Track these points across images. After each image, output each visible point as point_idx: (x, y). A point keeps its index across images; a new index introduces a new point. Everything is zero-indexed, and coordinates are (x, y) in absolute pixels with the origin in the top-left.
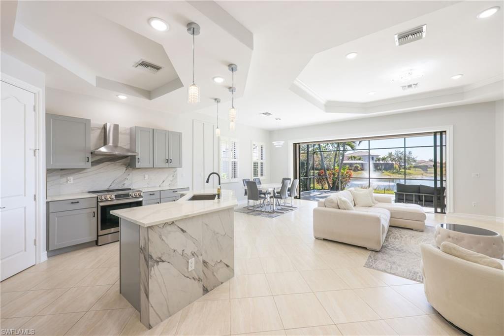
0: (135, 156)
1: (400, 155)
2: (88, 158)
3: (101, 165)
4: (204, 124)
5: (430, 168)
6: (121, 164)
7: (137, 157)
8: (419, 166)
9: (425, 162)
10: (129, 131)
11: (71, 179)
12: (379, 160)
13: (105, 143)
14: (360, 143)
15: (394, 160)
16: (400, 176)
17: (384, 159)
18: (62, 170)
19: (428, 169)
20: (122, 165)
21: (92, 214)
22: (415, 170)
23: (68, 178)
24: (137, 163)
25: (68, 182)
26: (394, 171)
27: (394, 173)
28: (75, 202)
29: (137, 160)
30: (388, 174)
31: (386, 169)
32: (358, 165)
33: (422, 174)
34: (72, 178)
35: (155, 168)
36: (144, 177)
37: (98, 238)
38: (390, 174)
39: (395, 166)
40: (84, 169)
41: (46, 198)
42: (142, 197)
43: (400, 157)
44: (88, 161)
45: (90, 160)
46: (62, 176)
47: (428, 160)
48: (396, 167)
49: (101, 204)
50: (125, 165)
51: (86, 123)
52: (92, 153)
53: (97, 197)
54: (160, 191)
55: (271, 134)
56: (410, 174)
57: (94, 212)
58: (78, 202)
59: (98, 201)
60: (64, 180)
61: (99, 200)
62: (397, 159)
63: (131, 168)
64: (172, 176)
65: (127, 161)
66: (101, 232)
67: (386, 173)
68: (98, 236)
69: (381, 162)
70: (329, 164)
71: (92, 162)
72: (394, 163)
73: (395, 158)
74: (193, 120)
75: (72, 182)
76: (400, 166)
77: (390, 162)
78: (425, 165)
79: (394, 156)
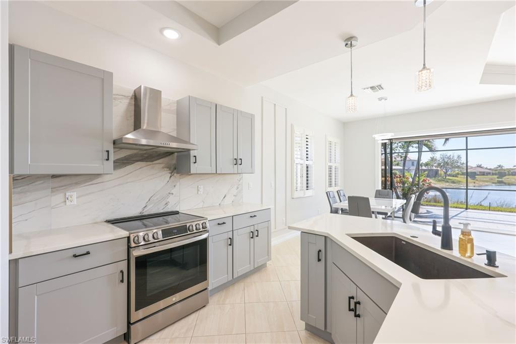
0: (189, 150)
1: (446, 160)
2: (108, 151)
3: (129, 168)
4: (275, 105)
5: (478, 175)
6: (163, 165)
7: (192, 153)
9: (472, 168)
10: (175, 108)
11: (73, 195)
12: (421, 165)
13: (137, 125)
14: (445, 142)
15: (439, 164)
16: (447, 184)
17: (427, 164)
18: (54, 176)
19: (477, 176)
20: (163, 168)
21: (118, 277)
22: (464, 178)
23: (68, 194)
24: (192, 165)
25: (68, 203)
26: (440, 178)
27: (439, 181)
28: (80, 254)
29: (193, 159)
30: (433, 181)
32: (397, 172)
33: (474, 182)
34: (75, 195)
35: (219, 174)
36: (198, 190)
37: (129, 328)
38: (435, 182)
39: (440, 172)
40: (98, 175)
41: (11, 252)
42: (207, 231)
43: (447, 162)
44: (108, 160)
45: (112, 158)
46: (54, 190)
48: (441, 175)
49: (136, 253)
50: (169, 167)
51: (104, 78)
52: (114, 142)
53: (129, 238)
54: (233, 216)
55: (345, 126)
56: (460, 182)
57: (122, 272)
58: (88, 253)
59: (129, 247)
60: (58, 198)
61: (133, 245)
62: (442, 164)
63: (177, 173)
64: (236, 187)
65: (172, 160)
66: (136, 315)
68: (129, 324)
69: (424, 168)
71: (114, 162)
72: (439, 169)
73: (440, 164)
74: (262, 97)
75: (75, 202)
76: (446, 173)
77: (434, 168)
78: (473, 171)
79: (439, 161)
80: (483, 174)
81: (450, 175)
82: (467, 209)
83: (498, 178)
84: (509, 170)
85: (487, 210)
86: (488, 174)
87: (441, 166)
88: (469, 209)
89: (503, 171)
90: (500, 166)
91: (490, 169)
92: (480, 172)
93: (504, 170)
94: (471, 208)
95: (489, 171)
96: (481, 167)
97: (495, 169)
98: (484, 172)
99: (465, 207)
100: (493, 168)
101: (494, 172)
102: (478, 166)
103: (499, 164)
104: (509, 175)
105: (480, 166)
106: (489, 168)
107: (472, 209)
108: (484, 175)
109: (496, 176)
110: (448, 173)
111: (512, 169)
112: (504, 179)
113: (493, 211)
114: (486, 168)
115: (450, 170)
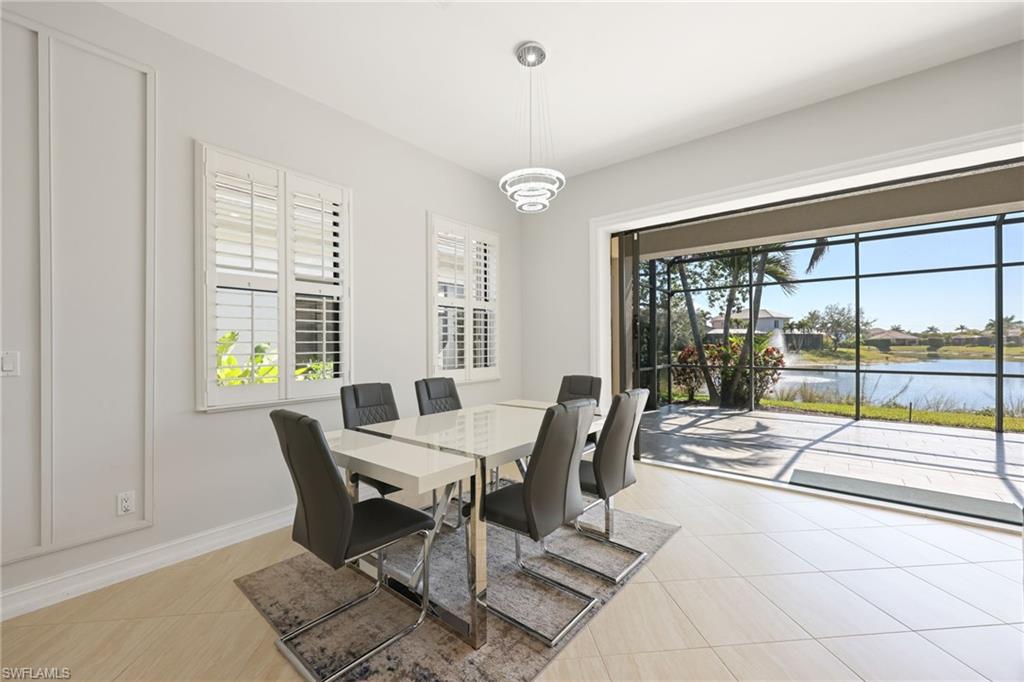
1: (836, 317)
5: (894, 345)
8: (873, 340)
9: (883, 332)
12: (791, 327)
15: (824, 325)
16: (838, 361)
17: (801, 326)
19: (891, 348)
22: (869, 350)
26: (824, 351)
27: (824, 355)
30: (811, 356)
31: (806, 348)
38: (815, 358)
39: (825, 340)
43: (837, 322)
47: (889, 328)
48: (827, 344)
62: (829, 325)
67: (807, 355)
69: (796, 331)
70: (683, 336)
72: (824, 333)
73: (826, 324)
76: (836, 341)
77: (815, 332)
78: (885, 338)
79: (823, 318)
80: (902, 343)
81: (844, 345)
82: (857, 418)
83: (928, 350)
84: (947, 336)
85: (905, 421)
86: (911, 343)
87: (828, 329)
88: (864, 417)
89: (937, 338)
90: (932, 329)
91: (915, 335)
92: (898, 340)
93: (939, 335)
94: (868, 415)
95: (914, 337)
96: (900, 331)
97: (924, 335)
98: (904, 340)
99: (854, 413)
100: (920, 332)
101: (922, 339)
102: (894, 329)
103: (930, 326)
104: (948, 344)
105: (897, 329)
106: (912, 332)
107: (870, 418)
108: (904, 344)
109: (926, 347)
110: (841, 341)
111: (955, 334)
112: (941, 351)
113: (916, 422)
114: (909, 333)
115: (843, 336)
